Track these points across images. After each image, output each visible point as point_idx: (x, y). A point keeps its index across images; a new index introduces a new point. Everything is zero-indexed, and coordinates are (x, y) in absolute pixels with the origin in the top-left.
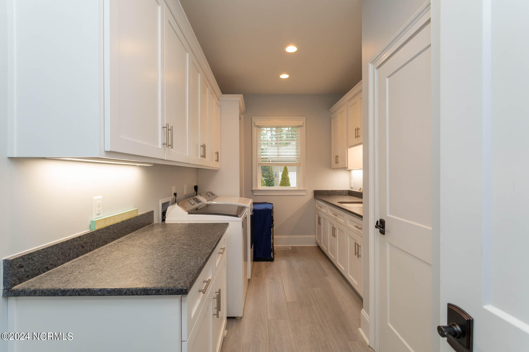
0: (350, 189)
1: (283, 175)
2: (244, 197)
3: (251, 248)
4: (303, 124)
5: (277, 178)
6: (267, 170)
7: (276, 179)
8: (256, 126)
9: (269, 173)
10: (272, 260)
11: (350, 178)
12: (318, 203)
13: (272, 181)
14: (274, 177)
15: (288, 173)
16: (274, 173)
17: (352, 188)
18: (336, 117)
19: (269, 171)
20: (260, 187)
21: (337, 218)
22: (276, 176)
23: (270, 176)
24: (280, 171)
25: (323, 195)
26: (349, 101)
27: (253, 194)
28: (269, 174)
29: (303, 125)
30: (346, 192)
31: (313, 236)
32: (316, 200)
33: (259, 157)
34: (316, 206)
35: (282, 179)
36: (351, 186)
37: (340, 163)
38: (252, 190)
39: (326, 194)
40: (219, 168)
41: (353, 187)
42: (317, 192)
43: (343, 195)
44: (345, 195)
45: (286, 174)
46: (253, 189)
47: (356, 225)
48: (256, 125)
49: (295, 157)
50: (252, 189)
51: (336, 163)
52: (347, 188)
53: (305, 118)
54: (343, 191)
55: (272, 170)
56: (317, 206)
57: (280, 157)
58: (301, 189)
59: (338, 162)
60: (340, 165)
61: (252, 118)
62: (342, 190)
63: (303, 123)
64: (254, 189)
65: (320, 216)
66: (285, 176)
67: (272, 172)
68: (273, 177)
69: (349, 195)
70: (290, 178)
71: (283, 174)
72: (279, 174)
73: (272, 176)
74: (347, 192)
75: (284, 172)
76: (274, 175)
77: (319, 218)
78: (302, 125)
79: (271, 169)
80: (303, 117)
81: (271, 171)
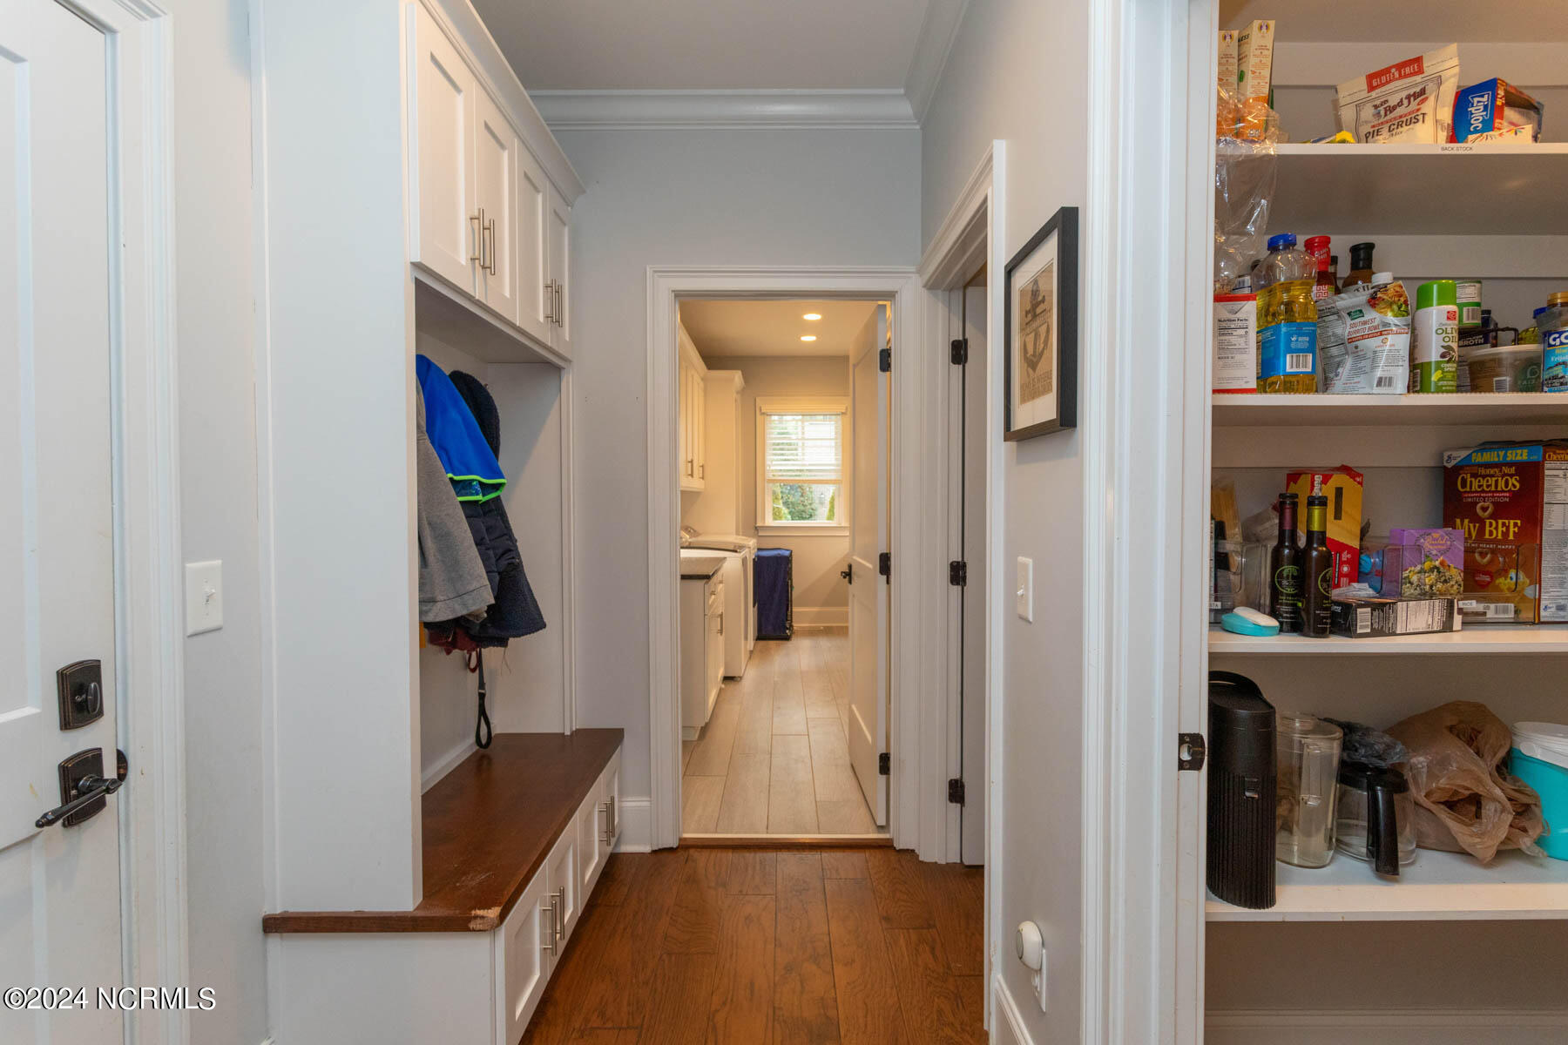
2: (743, 535)
3: (754, 606)
8: (764, 413)
9: (802, 496)
10: (787, 638)
20: (770, 521)
27: (758, 533)
28: (802, 499)
33: (768, 468)
38: (756, 527)
48: (763, 411)
49: (833, 468)
50: (756, 524)
58: (843, 525)
61: (755, 399)
64: (759, 524)
68: (813, 506)
73: (811, 504)
76: (817, 501)
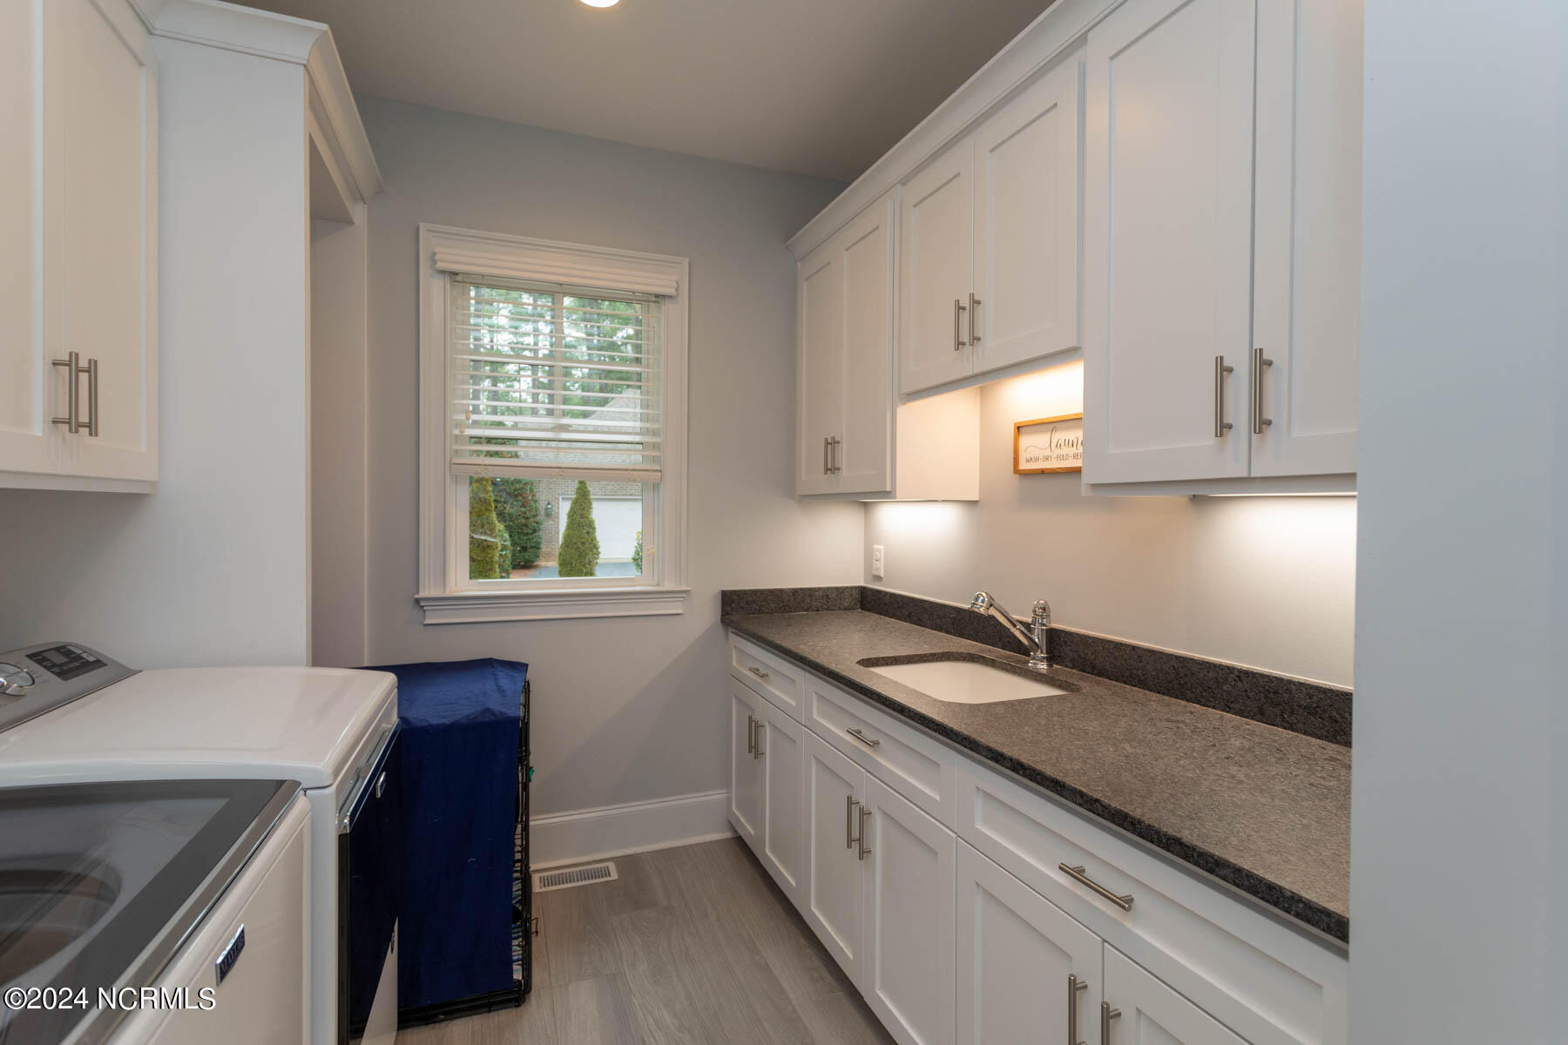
0: (865, 581)
1: (572, 514)
4: (677, 289)
5: (551, 522)
6: (516, 496)
7: (547, 524)
8: (443, 272)
9: (523, 506)
10: (517, 997)
11: (869, 538)
12: (740, 651)
13: (535, 531)
14: (541, 517)
15: (591, 508)
16: (542, 505)
17: (878, 578)
18: (829, 263)
19: (524, 498)
20: (461, 582)
21: (874, 756)
22: (548, 515)
23: (528, 514)
24: (563, 499)
25: (760, 611)
26: (904, 181)
27: (425, 619)
28: (523, 509)
29: (678, 294)
30: (851, 595)
31: (717, 796)
32: (731, 635)
33: (456, 432)
34: (732, 663)
35: (569, 527)
36: (875, 573)
37: (844, 473)
38: (417, 601)
39: (773, 605)
40: (153, 484)
41: (882, 576)
42: (735, 597)
43: (840, 609)
44: (846, 609)
45: (584, 509)
46: (422, 594)
47: (1074, 862)
48: (440, 265)
49: (637, 438)
50: (418, 593)
51: (827, 470)
52: (855, 578)
53: (687, 260)
54: (840, 591)
55: (533, 496)
56: (734, 664)
57: (564, 436)
58: (667, 586)
59: (838, 469)
60: (848, 479)
61: (418, 230)
62: (836, 588)
63: (677, 283)
64: (425, 592)
65: (757, 717)
66: (582, 516)
67: (535, 501)
68: (538, 519)
69: (863, 608)
70: (597, 525)
71: (572, 509)
72: (558, 508)
73: (534, 516)
74: (856, 594)
75: (575, 502)
76: (542, 513)
77: (754, 729)
78: (671, 291)
79: (531, 491)
80: (679, 259)
81: (530, 498)
